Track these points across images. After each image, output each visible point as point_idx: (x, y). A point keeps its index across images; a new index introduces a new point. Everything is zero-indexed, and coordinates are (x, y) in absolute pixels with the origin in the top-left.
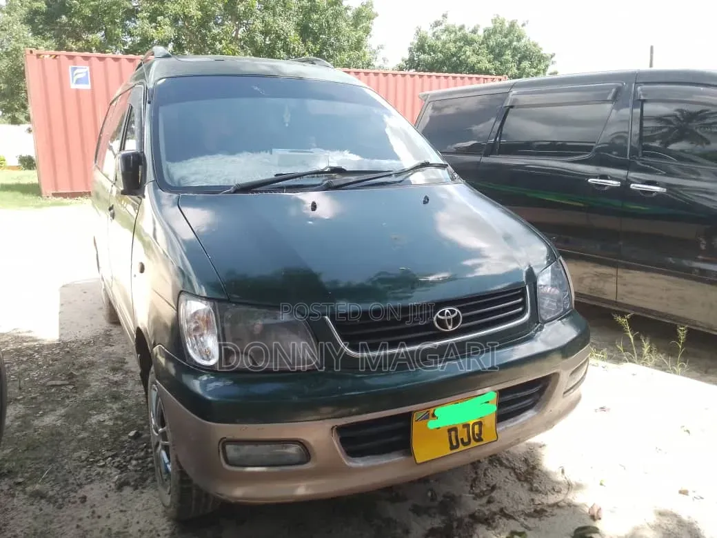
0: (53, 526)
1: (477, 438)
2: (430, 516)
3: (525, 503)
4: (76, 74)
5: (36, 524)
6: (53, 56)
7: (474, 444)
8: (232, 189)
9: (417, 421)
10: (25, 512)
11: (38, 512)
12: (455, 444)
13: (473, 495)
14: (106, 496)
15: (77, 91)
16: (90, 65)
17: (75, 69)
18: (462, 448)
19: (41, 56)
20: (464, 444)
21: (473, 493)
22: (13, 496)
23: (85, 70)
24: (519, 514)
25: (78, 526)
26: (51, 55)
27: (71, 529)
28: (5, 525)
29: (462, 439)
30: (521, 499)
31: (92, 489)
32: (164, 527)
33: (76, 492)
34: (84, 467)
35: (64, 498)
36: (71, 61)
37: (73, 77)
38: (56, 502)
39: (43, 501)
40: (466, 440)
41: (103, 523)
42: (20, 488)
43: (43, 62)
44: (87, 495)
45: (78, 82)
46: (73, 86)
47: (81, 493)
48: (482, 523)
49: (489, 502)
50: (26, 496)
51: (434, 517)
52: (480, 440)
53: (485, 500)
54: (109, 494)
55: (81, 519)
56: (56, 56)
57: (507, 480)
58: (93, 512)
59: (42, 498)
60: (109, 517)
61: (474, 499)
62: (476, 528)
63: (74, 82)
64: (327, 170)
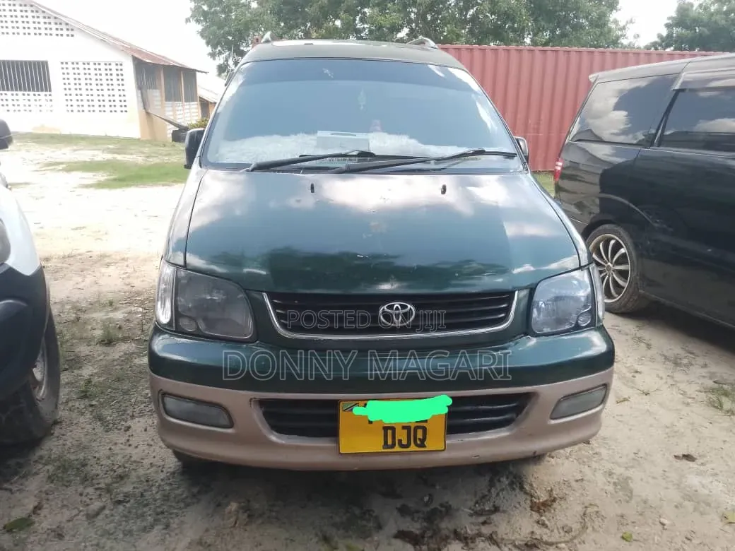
0: (93, 444)
1: (419, 442)
2: (413, 519)
3: (522, 534)
5: (83, 440)
7: (413, 448)
8: (252, 167)
9: (344, 411)
10: (82, 428)
11: (90, 431)
12: (390, 442)
13: (472, 512)
14: (146, 430)
18: (397, 449)
20: (401, 445)
21: (473, 510)
22: (83, 414)
24: (508, 542)
25: (110, 449)
27: (106, 449)
28: (63, 435)
29: (400, 441)
30: (520, 529)
31: (139, 422)
32: (171, 465)
33: (126, 422)
34: (145, 403)
35: (114, 424)
38: (107, 426)
39: (99, 423)
40: (404, 442)
41: (129, 450)
42: (91, 409)
44: (132, 426)
47: (129, 423)
48: (460, 540)
49: (484, 523)
50: (91, 417)
51: (416, 522)
52: (423, 445)
53: (482, 519)
54: (148, 428)
55: (116, 444)
57: (518, 506)
58: (128, 440)
59: (100, 420)
60: (137, 447)
61: (471, 515)
62: (450, 543)
64: (355, 153)
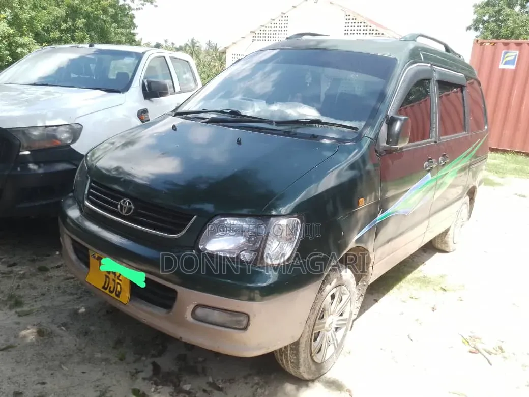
1: (118, 293)
4: (507, 57)
6: (492, 44)
7: (115, 295)
9: (91, 256)
12: (106, 286)
15: (503, 70)
16: (520, 51)
17: (506, 53)
18: (107, 291)
19: (484, 44)
20: (110, 291)
23: (515, 54)
26: (491, 43)
29: (110, 287)
36: (506, 47)
37: (503, 59)
40: (112, 289)
43: (483, 49)
45: (506, 63)
46: (502, 66)
52: (119, 296)
56: (495, 43)
63: (503, 63)
64: (229, 111)
